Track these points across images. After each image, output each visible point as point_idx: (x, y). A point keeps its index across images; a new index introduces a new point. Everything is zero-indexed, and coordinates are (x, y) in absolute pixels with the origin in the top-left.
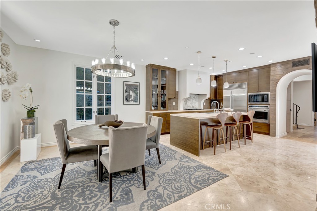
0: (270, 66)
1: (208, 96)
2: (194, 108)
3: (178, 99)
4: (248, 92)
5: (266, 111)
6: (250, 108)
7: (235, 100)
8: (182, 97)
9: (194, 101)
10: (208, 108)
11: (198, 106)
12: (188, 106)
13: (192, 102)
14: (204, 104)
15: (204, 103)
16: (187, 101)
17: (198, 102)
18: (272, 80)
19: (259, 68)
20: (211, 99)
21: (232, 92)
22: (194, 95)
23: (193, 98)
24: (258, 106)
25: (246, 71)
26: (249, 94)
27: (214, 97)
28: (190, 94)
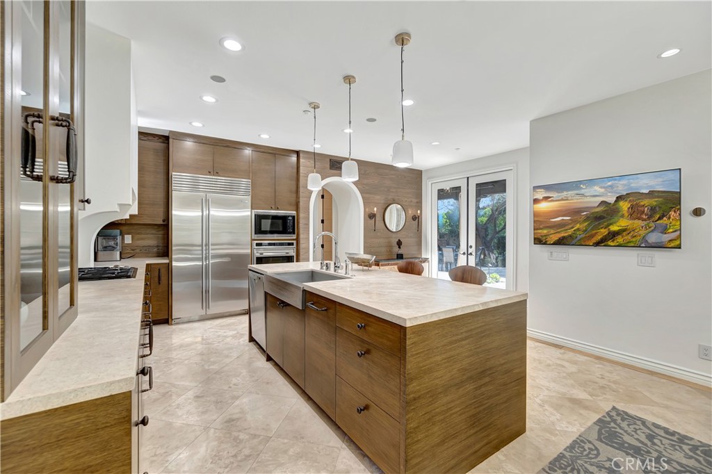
4: (252, 207)
6: (256, 249)
26: (255, 212)
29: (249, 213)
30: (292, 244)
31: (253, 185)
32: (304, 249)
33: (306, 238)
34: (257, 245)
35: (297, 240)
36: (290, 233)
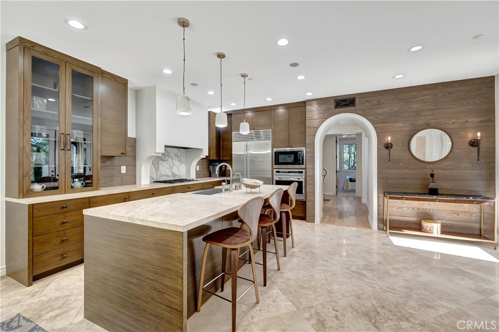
0: (305, 104)
1: (206, 153)
2: (177, 178)
3: (135, 157)
4: (273, 147)
5: (301, 180)
6: (276, 175)
7: (252, 161)
8: (145, 152)
9: (176, 162)
10: (205, 177)
11: (185, 173)
12: (163, 174)
13: (171, 164)
14: (198, 169)
15: (198, 167)
16: (161, 162)
17: (186, 165)
18: (309, 128)
19: (288, 106)
20: (211, 158)
21: (247, 145)
22: (177, 149)
23: (174, 156)
24: (289, 172)
25: (270, 110)
26: (275, 150)
27: (216, 155)
28: (166, 146)
29: (270, 151)
30: (302, 172)
31: (273, 132)
32: (310, 176)
33: (312, 168)
34: (277, 172)
35: (305, 169)
36: (299, 164)
